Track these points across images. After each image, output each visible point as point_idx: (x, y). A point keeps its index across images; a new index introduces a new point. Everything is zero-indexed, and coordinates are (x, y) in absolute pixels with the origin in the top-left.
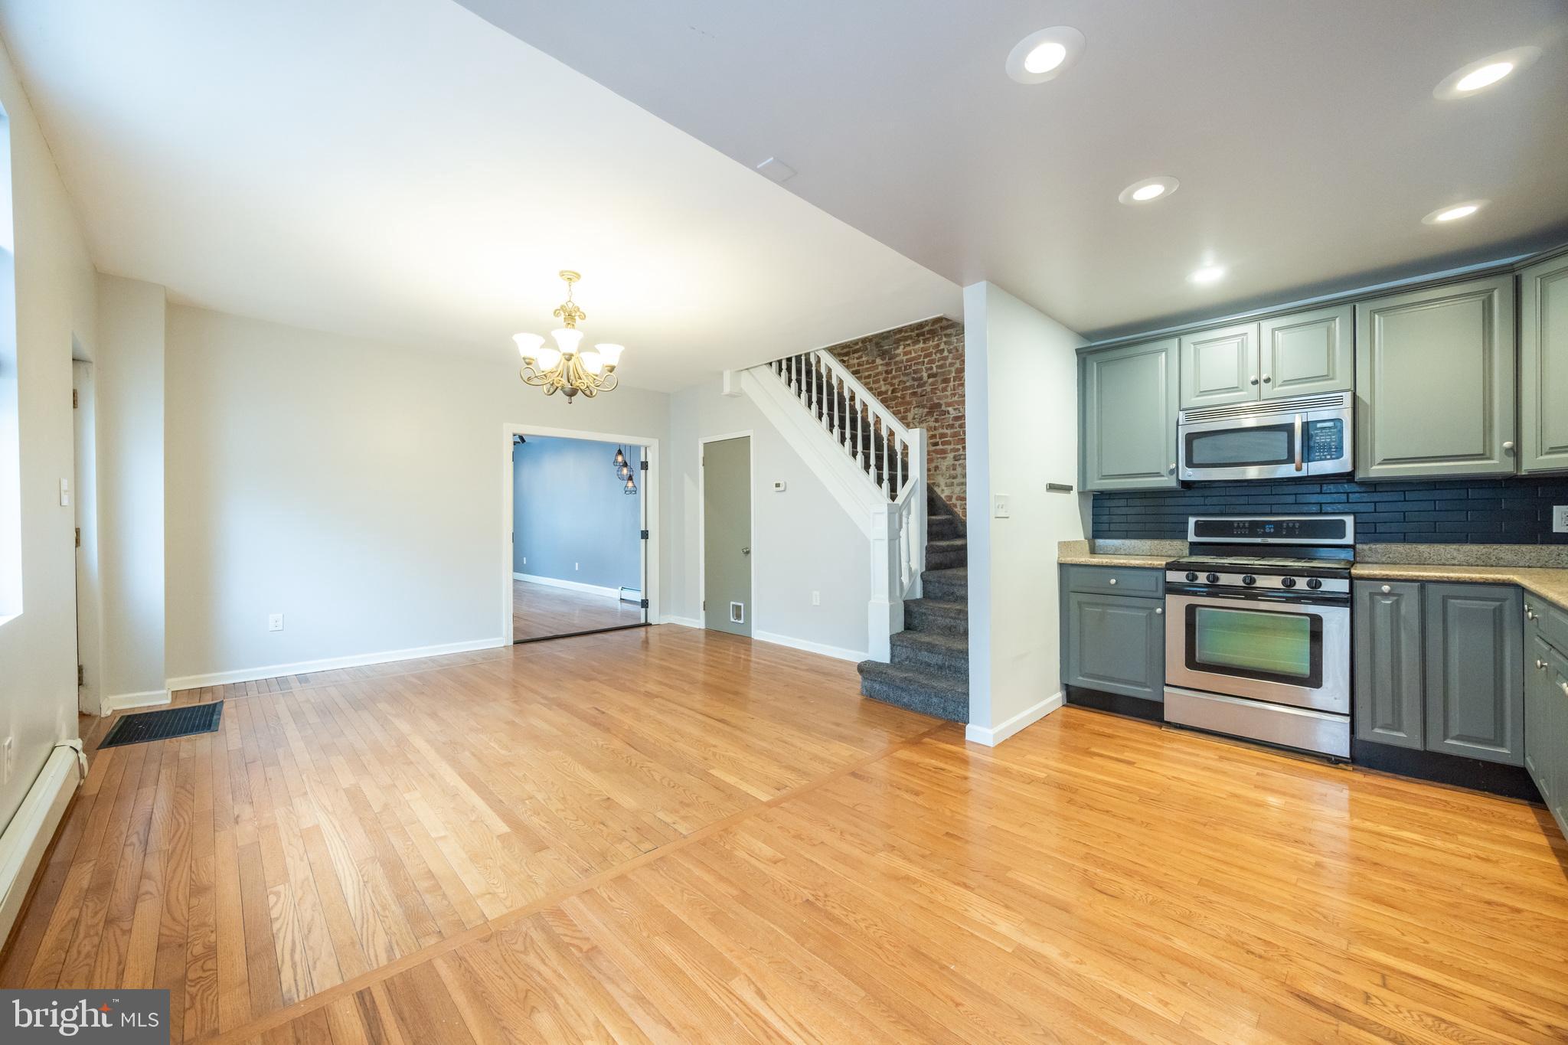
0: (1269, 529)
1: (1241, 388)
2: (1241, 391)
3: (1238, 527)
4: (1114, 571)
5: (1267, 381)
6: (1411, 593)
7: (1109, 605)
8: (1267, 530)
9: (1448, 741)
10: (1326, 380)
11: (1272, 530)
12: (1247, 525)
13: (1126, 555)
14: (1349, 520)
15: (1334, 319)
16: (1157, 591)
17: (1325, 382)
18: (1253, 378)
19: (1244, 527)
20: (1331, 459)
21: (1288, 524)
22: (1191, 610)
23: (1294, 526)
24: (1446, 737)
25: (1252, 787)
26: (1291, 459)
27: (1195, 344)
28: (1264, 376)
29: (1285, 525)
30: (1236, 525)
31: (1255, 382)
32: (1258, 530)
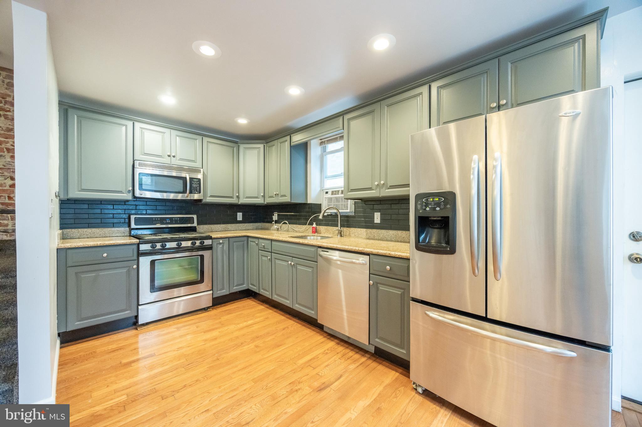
0: (168, 221)
1: (163, 157)
2: (163, 158)
3: (155, 220)
4: (105, 249)
5: (174, 157)
6: (226, 241)
7: (101, 270)
8: (167, 221)
9: (234, 288)
10: (193, 162)
11: (169, 221)
12: (159, 219)
13: (88, 238)
14: (195, 217)
15: (196, 139)
16: (133, 256)
17: (193, 163)
18: (169, 154)
19: (158, 220)
20: (197, 193)
21: (175, 218)
22: (153, 263)
23: (177, 219)
24: (233, 287)
25: (203, 333)
26: (184, 192)
27: (141, 128)
28: (173, 154)
29: (174, 219)
30: (154, 219)
31: (169, 156)
32: (164, 221)
